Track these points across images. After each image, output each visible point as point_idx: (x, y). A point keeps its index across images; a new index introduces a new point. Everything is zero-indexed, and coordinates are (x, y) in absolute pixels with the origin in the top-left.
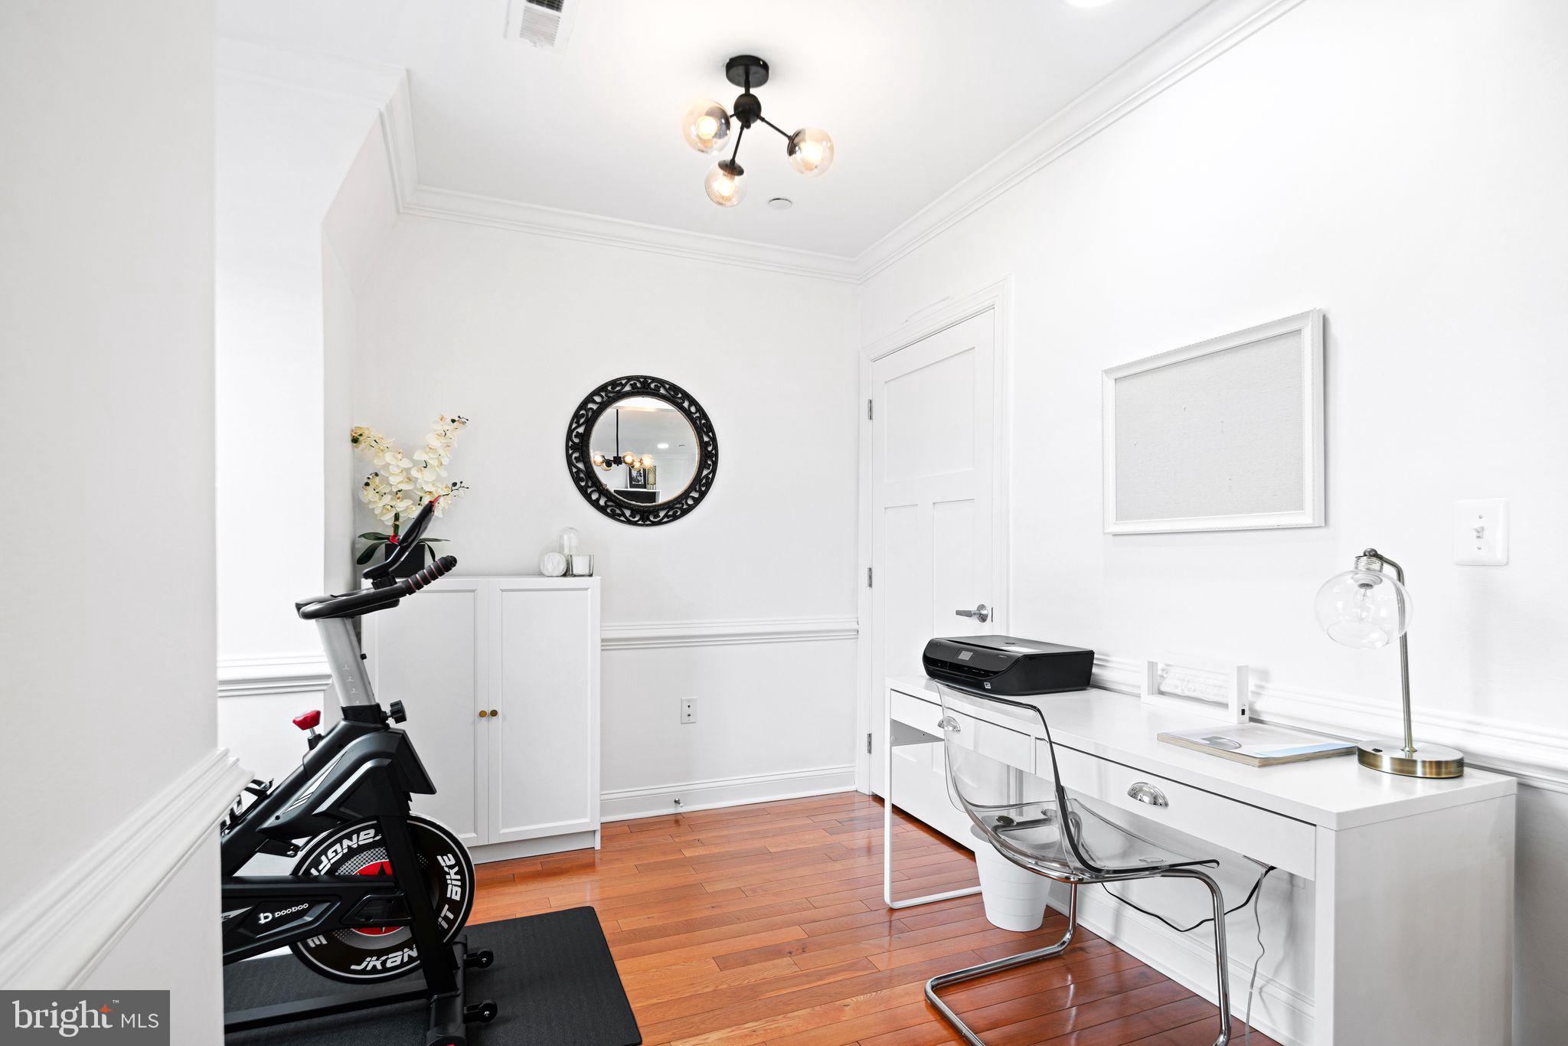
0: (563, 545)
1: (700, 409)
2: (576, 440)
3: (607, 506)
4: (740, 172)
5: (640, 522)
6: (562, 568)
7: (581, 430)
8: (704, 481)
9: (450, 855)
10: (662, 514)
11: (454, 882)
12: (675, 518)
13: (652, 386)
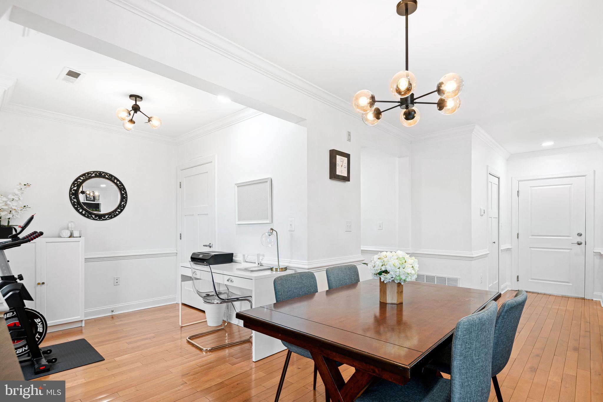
0: (69, 227)
1: (120, 182)
2: (73, 192)
3: (85, 214)
4: (134, 123)
5: (98, 219)
6: (69, 235)
7: (75, 188)
8: (122, 206)
9: (39, 319)
10: (107, 217)
11: (40, 327)
12: (111, 218)
13: (103, 174)
